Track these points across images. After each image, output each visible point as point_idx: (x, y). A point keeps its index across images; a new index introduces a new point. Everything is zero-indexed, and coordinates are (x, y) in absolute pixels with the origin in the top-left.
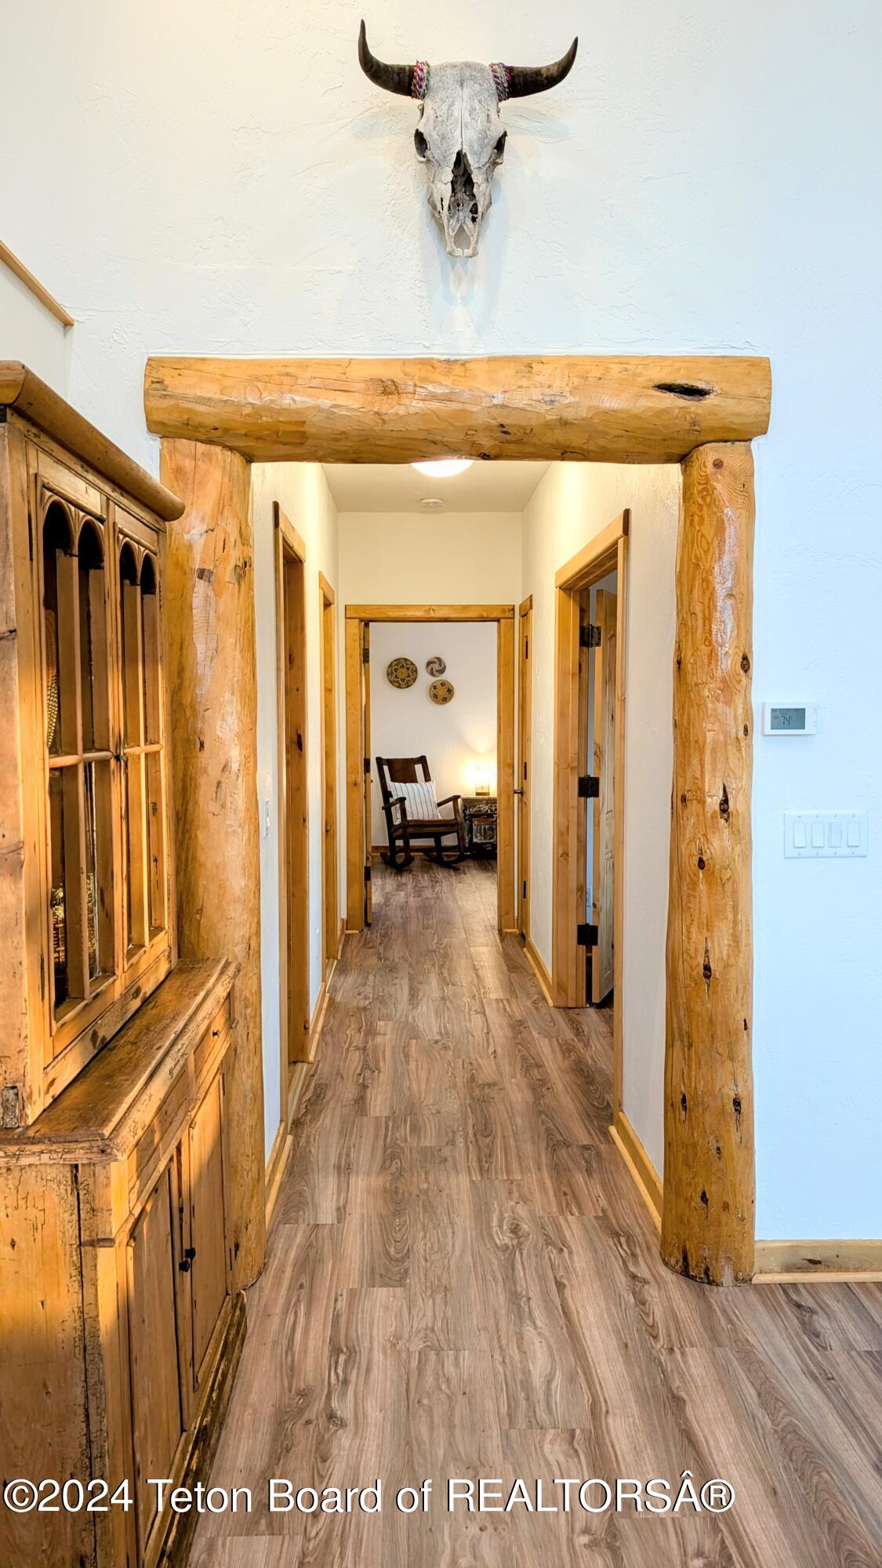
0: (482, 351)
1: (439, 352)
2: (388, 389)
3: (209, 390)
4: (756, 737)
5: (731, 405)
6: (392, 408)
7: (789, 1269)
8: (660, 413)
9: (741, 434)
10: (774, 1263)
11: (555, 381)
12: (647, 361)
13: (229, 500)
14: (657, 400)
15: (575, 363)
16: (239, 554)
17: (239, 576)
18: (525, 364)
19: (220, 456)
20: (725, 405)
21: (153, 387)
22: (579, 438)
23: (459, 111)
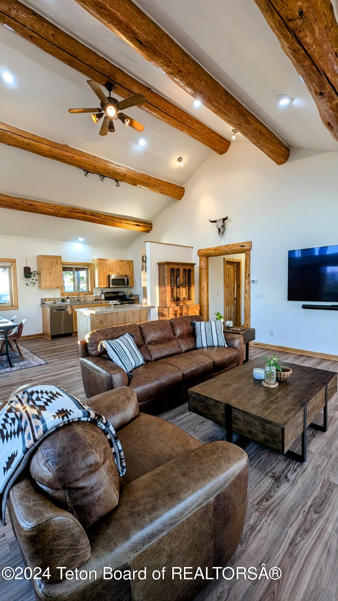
0: (224, 244)
3: (202, 252)
4: (251, 283)
6: (216, 251)
7: (254, 345)
9: (249, 250)
10: (252, 344)
11: (230, 247)
12: (239, 243)
13: (204, 262)
14: (240, 248)
15: (232, 245)
16: (205, 267)
17: (205, 269)
18: (228, 245)
19: (204, 257)
20: (247, 247)
21: (198, 252)
22: (233, 252)
23: (219, 224)
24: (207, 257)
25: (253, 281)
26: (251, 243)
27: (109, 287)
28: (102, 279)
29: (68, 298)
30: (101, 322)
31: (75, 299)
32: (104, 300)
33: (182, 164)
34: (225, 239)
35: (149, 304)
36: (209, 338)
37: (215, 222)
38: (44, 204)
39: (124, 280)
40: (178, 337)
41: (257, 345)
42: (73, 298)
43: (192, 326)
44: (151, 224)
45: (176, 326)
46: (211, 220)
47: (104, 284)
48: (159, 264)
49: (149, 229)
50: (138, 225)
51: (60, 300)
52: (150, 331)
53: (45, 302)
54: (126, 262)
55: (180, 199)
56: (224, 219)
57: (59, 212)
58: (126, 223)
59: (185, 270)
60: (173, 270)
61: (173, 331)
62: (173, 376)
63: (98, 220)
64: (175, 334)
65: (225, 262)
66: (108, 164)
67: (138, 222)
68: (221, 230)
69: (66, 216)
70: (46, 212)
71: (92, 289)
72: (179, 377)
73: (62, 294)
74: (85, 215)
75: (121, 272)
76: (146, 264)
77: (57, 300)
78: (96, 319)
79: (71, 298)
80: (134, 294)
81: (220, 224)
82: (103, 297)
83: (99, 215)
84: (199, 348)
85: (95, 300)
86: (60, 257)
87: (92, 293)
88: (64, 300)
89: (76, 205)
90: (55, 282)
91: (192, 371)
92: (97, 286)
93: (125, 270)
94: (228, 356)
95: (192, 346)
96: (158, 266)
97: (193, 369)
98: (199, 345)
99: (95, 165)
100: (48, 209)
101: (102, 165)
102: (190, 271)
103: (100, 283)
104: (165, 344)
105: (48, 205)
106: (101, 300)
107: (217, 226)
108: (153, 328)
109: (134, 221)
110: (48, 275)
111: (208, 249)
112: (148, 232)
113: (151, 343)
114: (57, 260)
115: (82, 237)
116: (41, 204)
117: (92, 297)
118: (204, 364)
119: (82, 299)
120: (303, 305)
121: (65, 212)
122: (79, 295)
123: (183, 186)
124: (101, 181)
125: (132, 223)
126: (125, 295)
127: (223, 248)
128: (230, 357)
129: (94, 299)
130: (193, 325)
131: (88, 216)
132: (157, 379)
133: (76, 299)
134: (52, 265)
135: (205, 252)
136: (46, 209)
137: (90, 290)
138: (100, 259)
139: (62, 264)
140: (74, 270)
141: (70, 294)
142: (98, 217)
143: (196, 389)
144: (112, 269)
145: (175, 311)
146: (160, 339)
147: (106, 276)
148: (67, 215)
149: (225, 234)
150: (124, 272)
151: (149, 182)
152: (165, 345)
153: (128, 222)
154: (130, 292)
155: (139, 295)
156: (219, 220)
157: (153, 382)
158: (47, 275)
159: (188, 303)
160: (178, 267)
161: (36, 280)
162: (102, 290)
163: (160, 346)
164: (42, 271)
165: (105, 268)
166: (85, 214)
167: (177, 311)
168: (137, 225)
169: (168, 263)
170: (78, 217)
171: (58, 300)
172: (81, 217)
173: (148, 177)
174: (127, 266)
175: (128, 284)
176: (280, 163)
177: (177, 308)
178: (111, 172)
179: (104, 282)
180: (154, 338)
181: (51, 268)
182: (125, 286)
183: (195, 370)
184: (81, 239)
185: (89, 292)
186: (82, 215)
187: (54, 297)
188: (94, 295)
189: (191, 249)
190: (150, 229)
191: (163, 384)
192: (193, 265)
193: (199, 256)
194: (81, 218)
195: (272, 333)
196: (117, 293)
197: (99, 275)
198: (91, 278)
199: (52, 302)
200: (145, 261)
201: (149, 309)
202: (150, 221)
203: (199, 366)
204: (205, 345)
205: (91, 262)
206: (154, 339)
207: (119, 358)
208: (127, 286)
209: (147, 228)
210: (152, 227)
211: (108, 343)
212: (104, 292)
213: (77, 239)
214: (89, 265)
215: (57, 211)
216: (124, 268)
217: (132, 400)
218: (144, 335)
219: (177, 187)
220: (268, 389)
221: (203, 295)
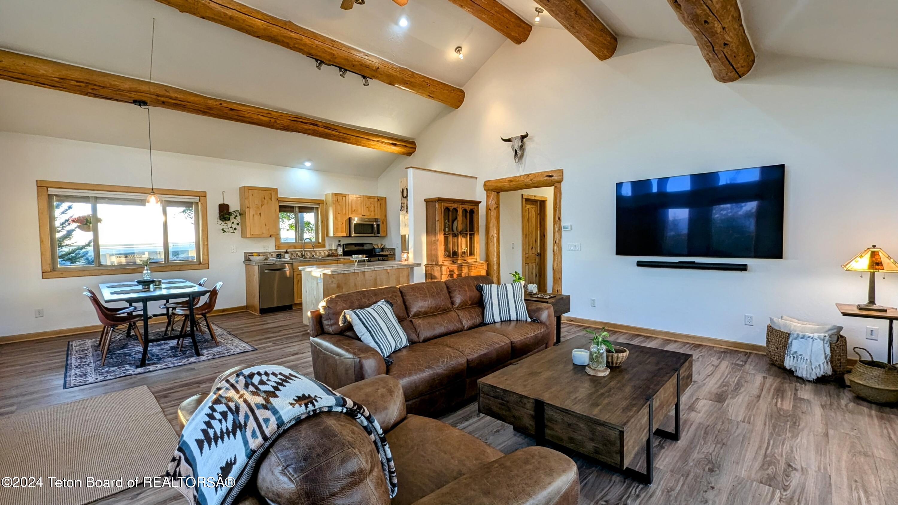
0: (523, 174)
1: (518, 175)
2: (511, 181)
3: (490, 184)
4: (562, 231)
5: (556, 178)
6: (511, 184)
7: (568, 321)
8: (546, 180)
9: (560, 182)
10: (565, 319)
11: (532, 177)
12: (544, 172)
13: (493, 199)
14: (546, 178)
15: (535, 174)
16: (495, 206)
17: (495, 209)
18: (528, 175)
19: (493, 193)
20: (555, 178)
21: (485, 185)
22: (536, 185)
23: (515, 143)
24: (498, 193)
25: (565, 228)
26: (561, 171)
27: (350, 236)
28: (340, 223)
29: (287, 252)
30: (339, 286)
31: (297, 254)
32: (341, 255)
33: (461, 56)
34: (525, 165)
35: (411, 261)
36: (504, 308)
37: (509, 140)
38: (254, 109)
39: (372, 225)
40: (457, 307)
41: (571, 321)
42: (294, 251)
43: (478, 291)
44: (414, 143)
45: (455, 290)
46: (504, 138)
47: (342, 232)
48: (427, 201)
49: (411, 150)
50: (395, 145)
51: (274, 255)
52: (417, 297)
53: (251, 258)
54: (376, 200)
55: (459, 107)
56: (523, 137)
57: (275, 122)
58: (378, 141)
59: (465, 211)
60: (447, 210)
61: (451, 297)
62: (453, 362)
63: (334, 136)
64: (453, 303)
65: (524, 200)
66: (352, 52)
67: (395, 140)
68: (519, 153)
69: (286, 128)
70: (255, 121)
71: (323, 240)
72: (462, 365)
73: (278, 246)
74: (316, 128)
75: (368, 214)
76: (407, 200)
77: (269, 256)
78: (332, 282)
79: (291, 252)
80: (387, 247)
81: (517, 144)
82: (340, 251)
83: (337, 128)
84: (489, 324)
85: (329, 256)
86: (275, 190)
87: (324, 246)
88: (280, 254)
89: (302, 112)
90: (267, 228)
91: (480, 356)
92: (331, 234)
93: (374, 211)
94: (532, 335)
95: (478, 320)
96: (425, 203)
97: (483, 353)
98: (488, 318)
99: (332, 54)
100: (260, 117)
101: (345, 54)
102: (472, 212)
103: (336, 230)
104: (439, 316)
105: (259, 111)
106: (338, 255)
107: (513, 147)
108: (420, 294)
109: (389, 138)
110: (257, 217)
111: (499, 181)
112: (409, 154)
113: (417, 315)
114: (271, 194)
115: (309, 160)
116: (248, 109)
117: (323, 251)
118: (498, 346)
119: (309, 254)
120: (638, 262)
121: (286, 122)
122: (303, 247)
123: (462, 88)
124: (341, 77)
125: (386, 141)
126: (374, 248)
127: (522, 179)
128: (536, 336)
129: (327, 253)
130: (480, 290)
131: (320, 129)
132: (429, 367)
133: (299, 254)
134: (262, 201)
135: (495, 185)
136: (256, 117)
137: (320, 241)
138: (336, 195)
139: (279, 200)
140: (297, 210)
141: (290, 245)
142: (335, 130)
143: (490, 379)
144: (354, 208)
145: (450, 271)
146: (432, 310)
147: (345, 220)
148: (288, 126)
149: (524, 159)
150: (372, 214)
151: (413, 80)
152: (438, 319)
153: (380, 139)
154: (382, 245)
155: (395, 249)
156: (516, 138)
157: (423, 371)
158: (255, 216)
159: (470, 259)
160: (456, 206)
161: (238, 224)
162: (340, 241)
163: (431, 320)
164: (247, 210)
165: (344, 208)
166: (317, 125)
167: (453, 271)
168: (393, 144)
169: (441, 200)
170: (306, 129)
171: (272, 255)
172: (309, 129)
173: (411, 73)
174: (377, 205)
175: (378, 233)
176: (603, 58)
177: (454, 267)
178: (357, 63)
179: (342, 228)
180: (422, 307)
181: (262, 205)
182: (373, 235)
183: (485, 354)
184: (308, 164)
185: (319, 243)
186: (311, 127)
187: (265, 251)
188: (327, 248)
189: (474, 180)
190: (414, 150)
191: (437, 374)
192: (477, 203)
193: (485, 190)
194: (309, 131)
195: (593, 304)
196: (362, 245)
197: (335, 218)
198: (322, 222)
199: (262, 257)
200: (406, 197)
201: (411, 268)
202: (413, 139)
203: (491, 348)
204: (497, 319)
205: (323, 199)
206: (423, 310)
207: (372, 336)
208: (377, 235)
209: (408, 149)
210: (415, 148)
211: (355, 313)
212: (342, 243)
213: (302, 163)
214: (320, 202)
215: (273, 120)
216: (372, 209)
217: (396, 394)
218: (407, 304)
219: (454, 89)
220: (594, 378)
221: (491, 249)
